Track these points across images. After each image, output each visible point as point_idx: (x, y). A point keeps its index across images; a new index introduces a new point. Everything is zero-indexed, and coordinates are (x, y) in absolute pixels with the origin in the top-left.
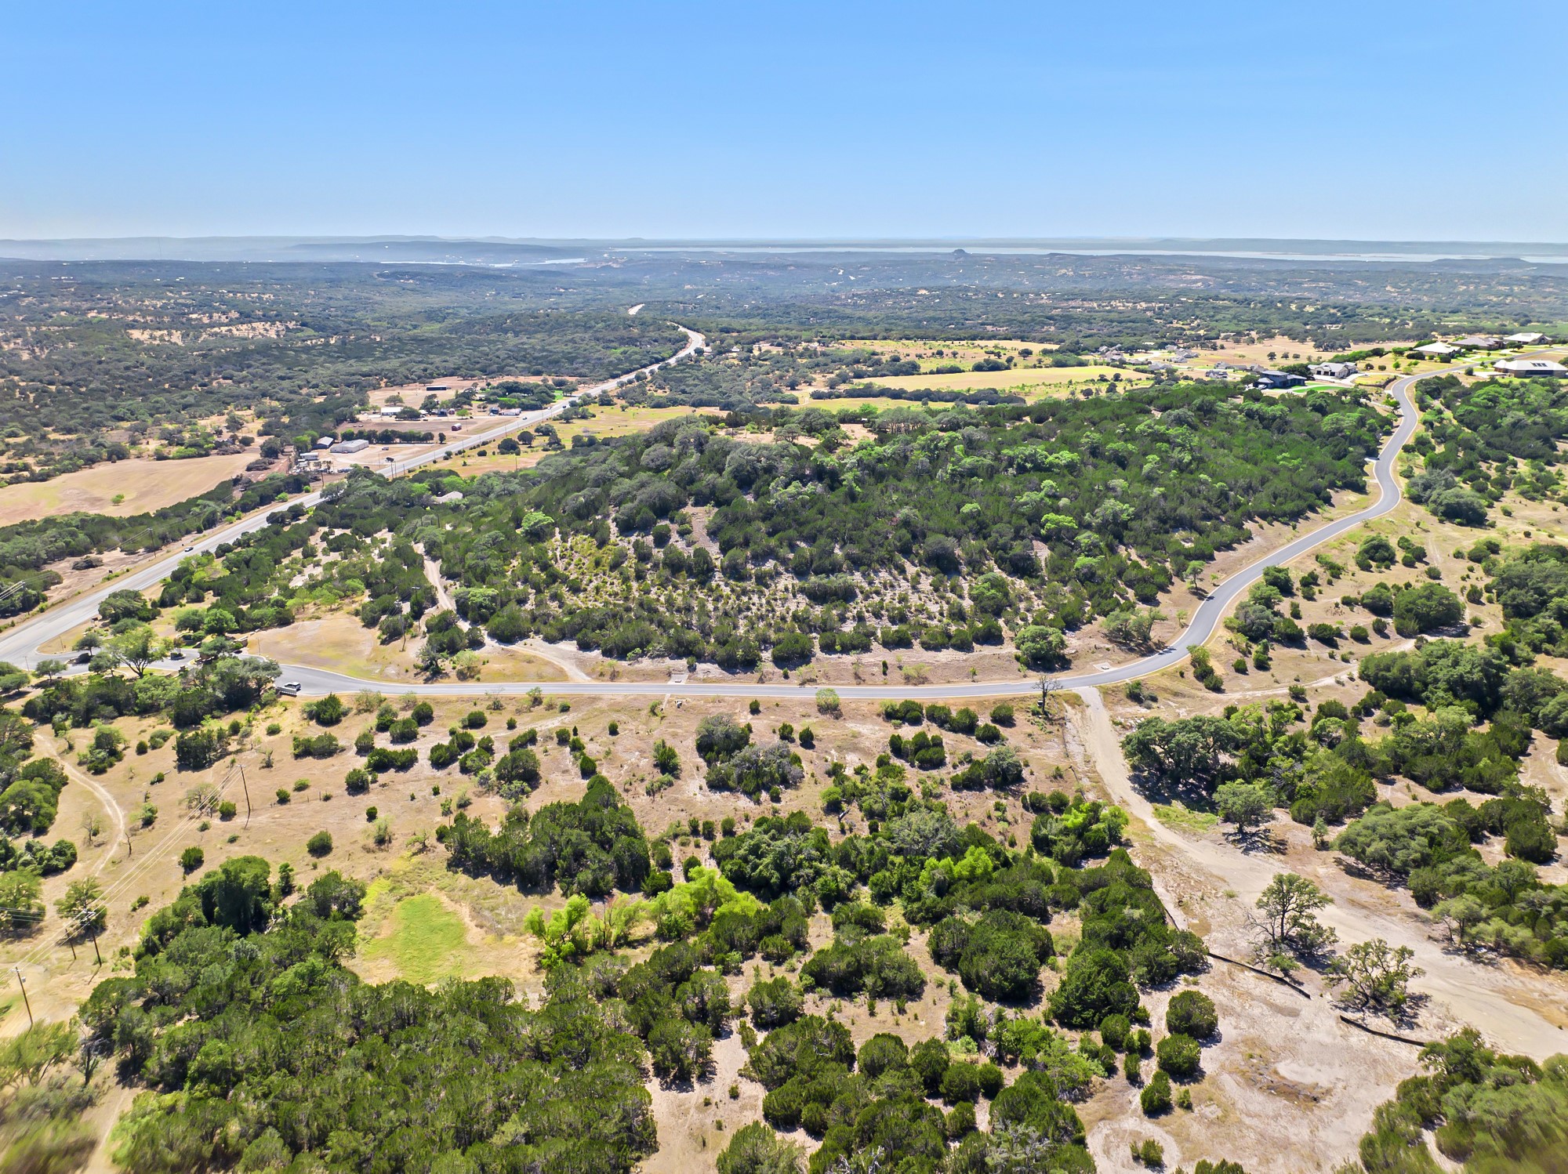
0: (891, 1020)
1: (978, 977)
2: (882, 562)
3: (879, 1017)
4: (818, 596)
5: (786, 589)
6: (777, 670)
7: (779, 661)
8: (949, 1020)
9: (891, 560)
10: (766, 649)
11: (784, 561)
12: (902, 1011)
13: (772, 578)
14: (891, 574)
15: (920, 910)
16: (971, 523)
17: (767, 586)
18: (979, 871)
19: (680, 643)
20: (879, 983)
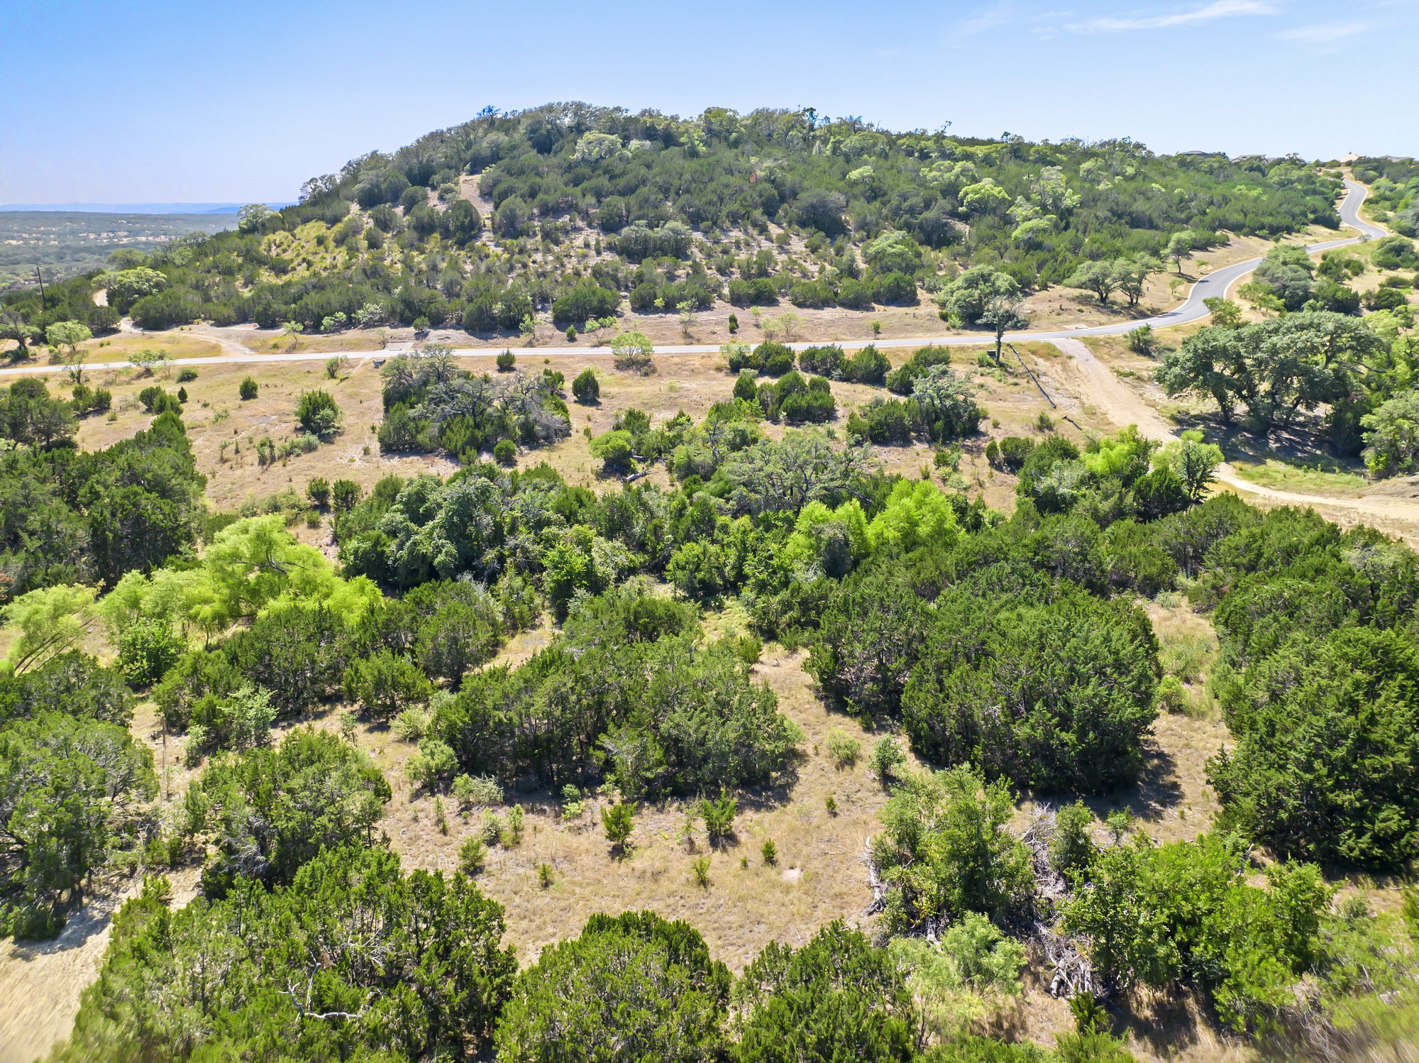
0: (683, 867)
1: (969, 730)
2: (735, 220)
3: (640, 861)
4: (633, 252)
5: (587, 246)
6: (558, 332)
7: (561, 321)
8: (883, 863)
9: (746, 216)
10: (544, 310)
11: (585, 216)
12: (722, 838)
13: (567, 233)
14: (746, 232)
15: (787, 606)
16: (860, 188)
17: (557, 243)
18: (923, 530)
19: (408, 304)
20: (656, 754)
